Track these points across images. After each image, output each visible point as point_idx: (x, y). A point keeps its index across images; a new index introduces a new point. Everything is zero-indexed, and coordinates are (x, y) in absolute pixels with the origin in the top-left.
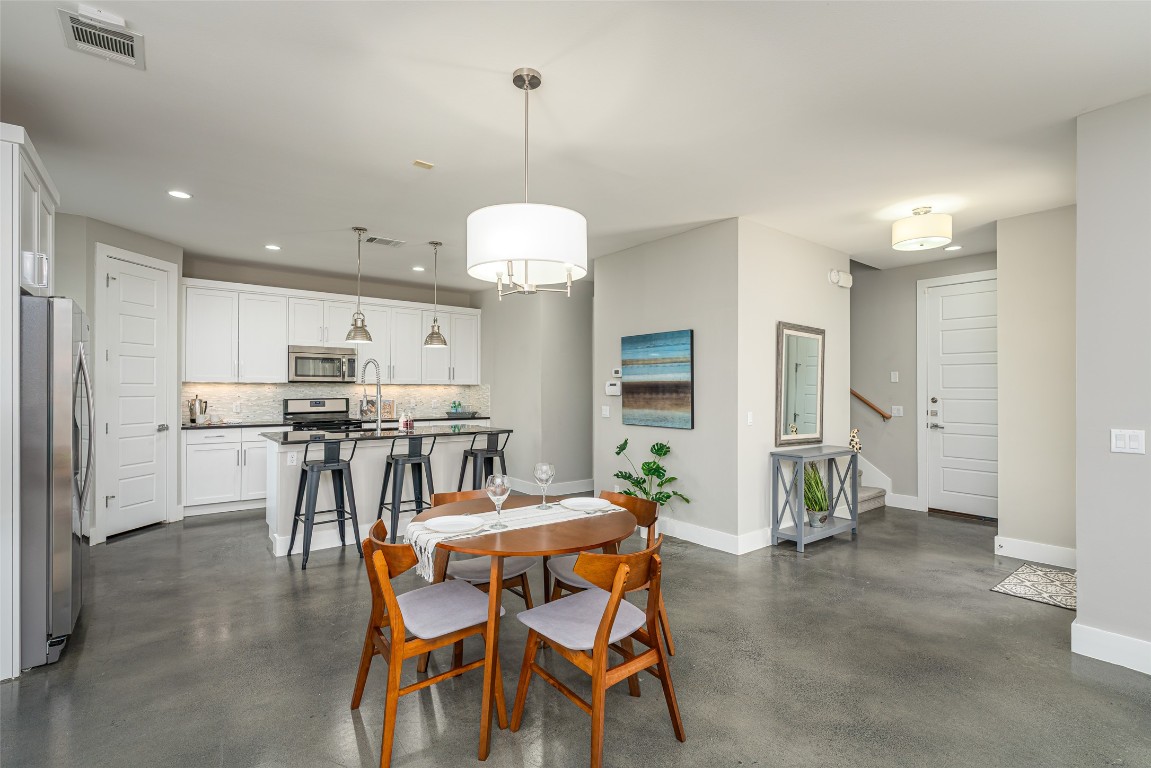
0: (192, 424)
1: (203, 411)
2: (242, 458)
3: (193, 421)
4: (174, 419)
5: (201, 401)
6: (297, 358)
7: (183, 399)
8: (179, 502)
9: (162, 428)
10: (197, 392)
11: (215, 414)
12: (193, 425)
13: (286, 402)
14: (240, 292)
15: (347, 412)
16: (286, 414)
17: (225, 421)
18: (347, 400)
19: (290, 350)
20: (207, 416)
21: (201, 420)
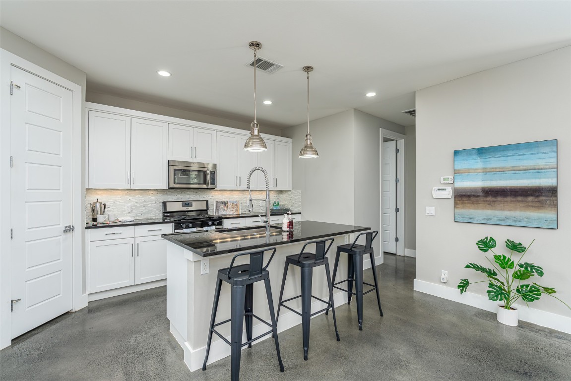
0: (93, 224)
1: (103, 212)
2: (135, 251)
3: (95, 220)
4: (79, 221)
5: (101, 203)
6: (175, 170)
7: (86, 203)
8: (84, 291)
9: (69, 229)
10: (98, 197)
11: (112, 214)
12: (95, 223)
13: (165, 204)
14: (131, 117)
15: (207, 210)
16: (165, 212)
17: (120, 219)
18: (207, 201)
19: (170, 163)
20: (106, 215)
21: (101, 219)
